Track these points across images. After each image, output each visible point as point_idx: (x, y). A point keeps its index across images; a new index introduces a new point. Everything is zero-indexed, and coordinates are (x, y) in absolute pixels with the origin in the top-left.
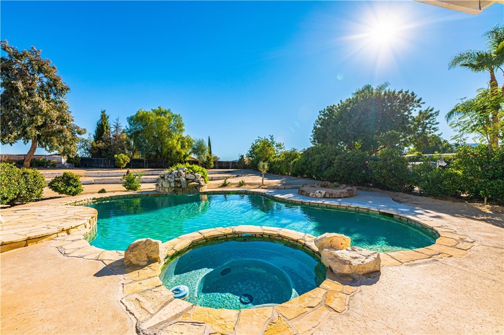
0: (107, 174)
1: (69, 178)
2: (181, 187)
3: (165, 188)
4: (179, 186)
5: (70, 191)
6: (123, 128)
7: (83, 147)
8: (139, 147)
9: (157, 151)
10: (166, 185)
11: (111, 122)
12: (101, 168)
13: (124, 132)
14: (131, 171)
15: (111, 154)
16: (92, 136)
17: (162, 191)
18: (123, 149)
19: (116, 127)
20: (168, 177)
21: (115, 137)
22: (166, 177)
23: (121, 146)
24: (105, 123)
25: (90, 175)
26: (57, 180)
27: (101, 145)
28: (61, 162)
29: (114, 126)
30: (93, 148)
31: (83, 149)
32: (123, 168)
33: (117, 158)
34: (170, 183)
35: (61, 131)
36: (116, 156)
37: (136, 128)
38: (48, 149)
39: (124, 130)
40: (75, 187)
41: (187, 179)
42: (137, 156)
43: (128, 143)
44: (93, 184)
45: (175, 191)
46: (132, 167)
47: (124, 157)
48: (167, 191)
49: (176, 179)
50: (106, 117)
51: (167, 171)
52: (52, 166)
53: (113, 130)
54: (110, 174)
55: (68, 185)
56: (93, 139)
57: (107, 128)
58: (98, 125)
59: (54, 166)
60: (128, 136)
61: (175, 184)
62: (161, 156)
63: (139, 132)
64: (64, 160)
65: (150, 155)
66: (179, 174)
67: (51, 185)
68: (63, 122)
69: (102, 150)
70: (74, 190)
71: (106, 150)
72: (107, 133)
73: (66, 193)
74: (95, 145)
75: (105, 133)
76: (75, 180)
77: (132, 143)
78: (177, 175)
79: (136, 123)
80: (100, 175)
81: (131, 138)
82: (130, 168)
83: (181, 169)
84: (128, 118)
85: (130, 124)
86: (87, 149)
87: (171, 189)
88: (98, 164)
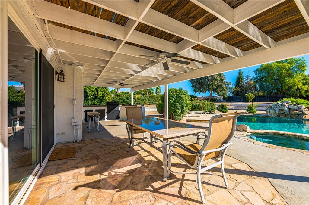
0: (241, 105)
1: (223, 106)
2: (284, 113)
3: (271, 113)
4: (282, 112)
5: (224, 111)
6: (251, 77)
7: (229, 91)
8: (262, 88)
9: (278, 89)
10: (272, 111)
11: (244, 76)
12: (238, 102)
13: (252, 80)
14: (254, 103)
15: (243, 94)
16: (234, 85)
17: (270, 115)
18: (252, 90)
19: (247, 78)
20: (274, 107)
21: (246, 83)
22: (272, 107)
23: (250, 89)
24: (241, 77)
25: (232, 105)
26: (219, 106)
27: (238, 89)
28: (220, 99)
29: (246, 77)
30: (234, 91)
31: (229, 92)
32: (250, 102)
33: (247, 96)
34: (275, 110)
35: (221, 85)
36: (246, 95)
37: (260, 76)
38: (217, 94)
39: (252, 78)
40: (225, 110)
41: (290, 109)
42: (261, 94)
43: (255, 87)
44: (233, 109)
45: (279, 116)
46: (257, 100)
47: (250, 95)
48: (273, 115)
49: (280, 108)
50: (242, 73)
51: (275, 103)
52: (217, 101)
53: (245, 79)
54: (242, 105)
55: (223, 108)
56: (234, 87)
57: (242, 79)
58: (237, 78)
59: (218, 101)
60: (254, 82)
61: (279, 112)
62: (281, 93)
63: (262, 78)
64: (221, 98)
65: (271, 93)
66: (283, 105)
67: (217, 109)
68: (221, 81)
69: (239, 92)
70: (225, 111)
71: (241, 92)
72: (242, 82)
73: (222, 112)
74: (235, 89)
75: (241, 82)
76: (225, 107)
77: (258, 86)
78: (281, 106)
79: (260, 72)
80: (237, 105)
81: (256, 83)
82: (254, 102)
83: (285, 102)
84: (254, 71)
85: (256, 74)
86: (232, 92)
87: (276, 114)
88: (237, 99)
